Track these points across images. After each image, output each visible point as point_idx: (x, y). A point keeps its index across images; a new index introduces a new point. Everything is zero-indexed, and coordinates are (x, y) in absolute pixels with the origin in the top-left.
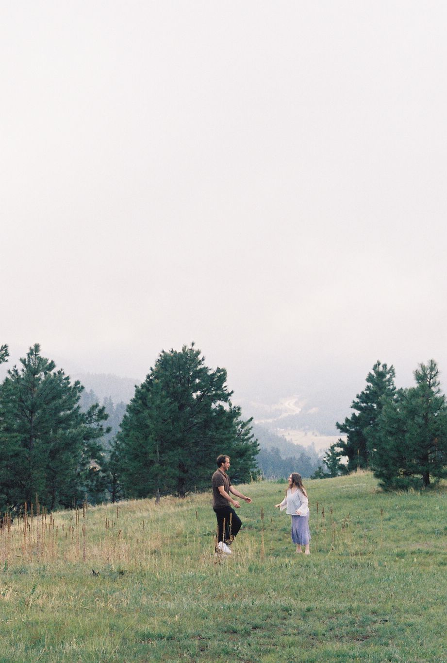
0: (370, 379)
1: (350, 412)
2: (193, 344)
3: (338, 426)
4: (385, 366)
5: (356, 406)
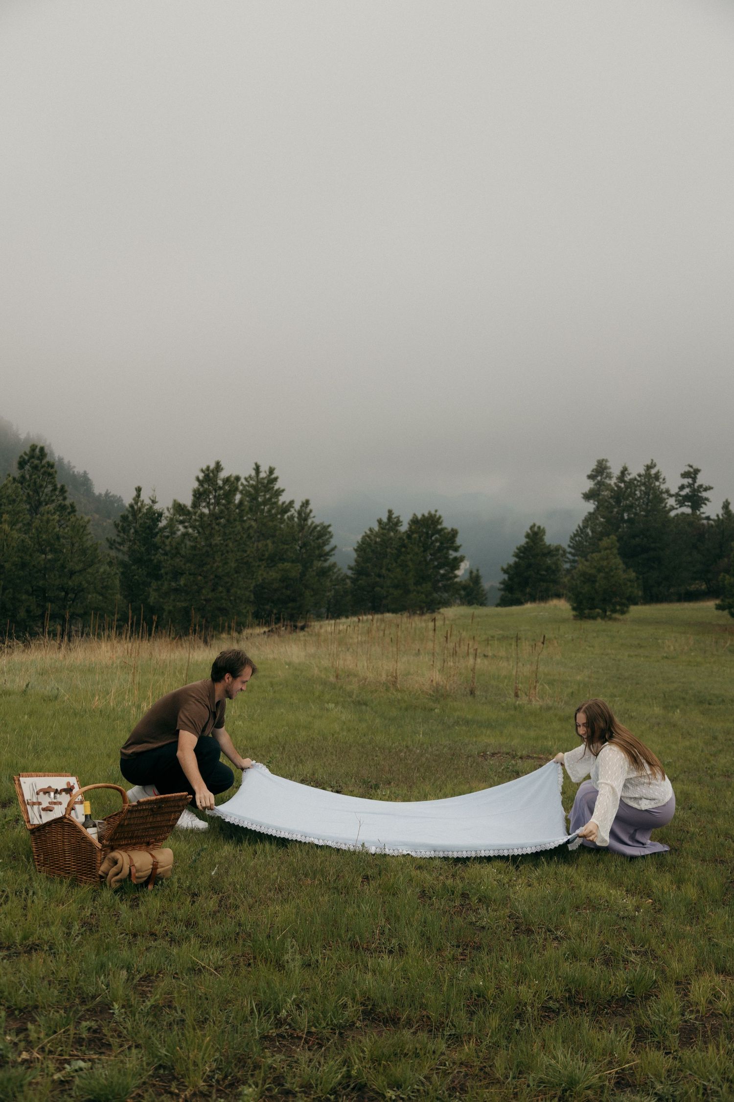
0: (528, 536)
1: (512, 560)
2: (436, 511)
3: (503, 569)
4: (539, 527)
5: (517, 555)
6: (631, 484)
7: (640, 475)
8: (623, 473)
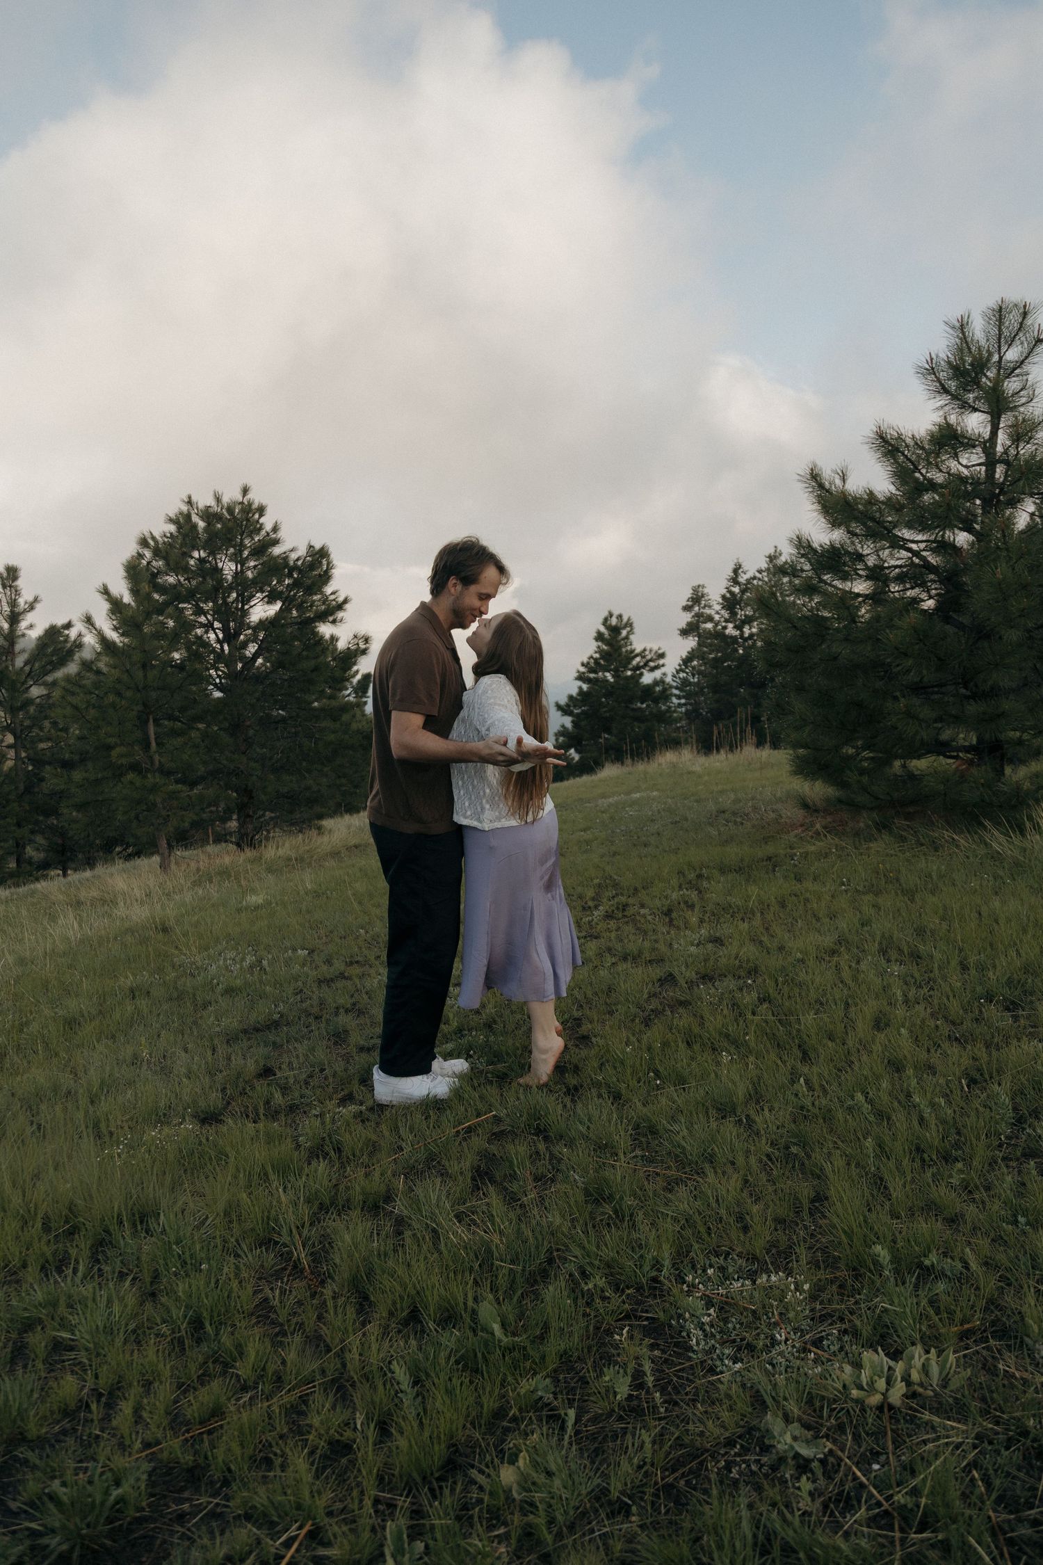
2: (246, 491)
6: (748, 587)
7: (760, 571)
8: (736, 571)
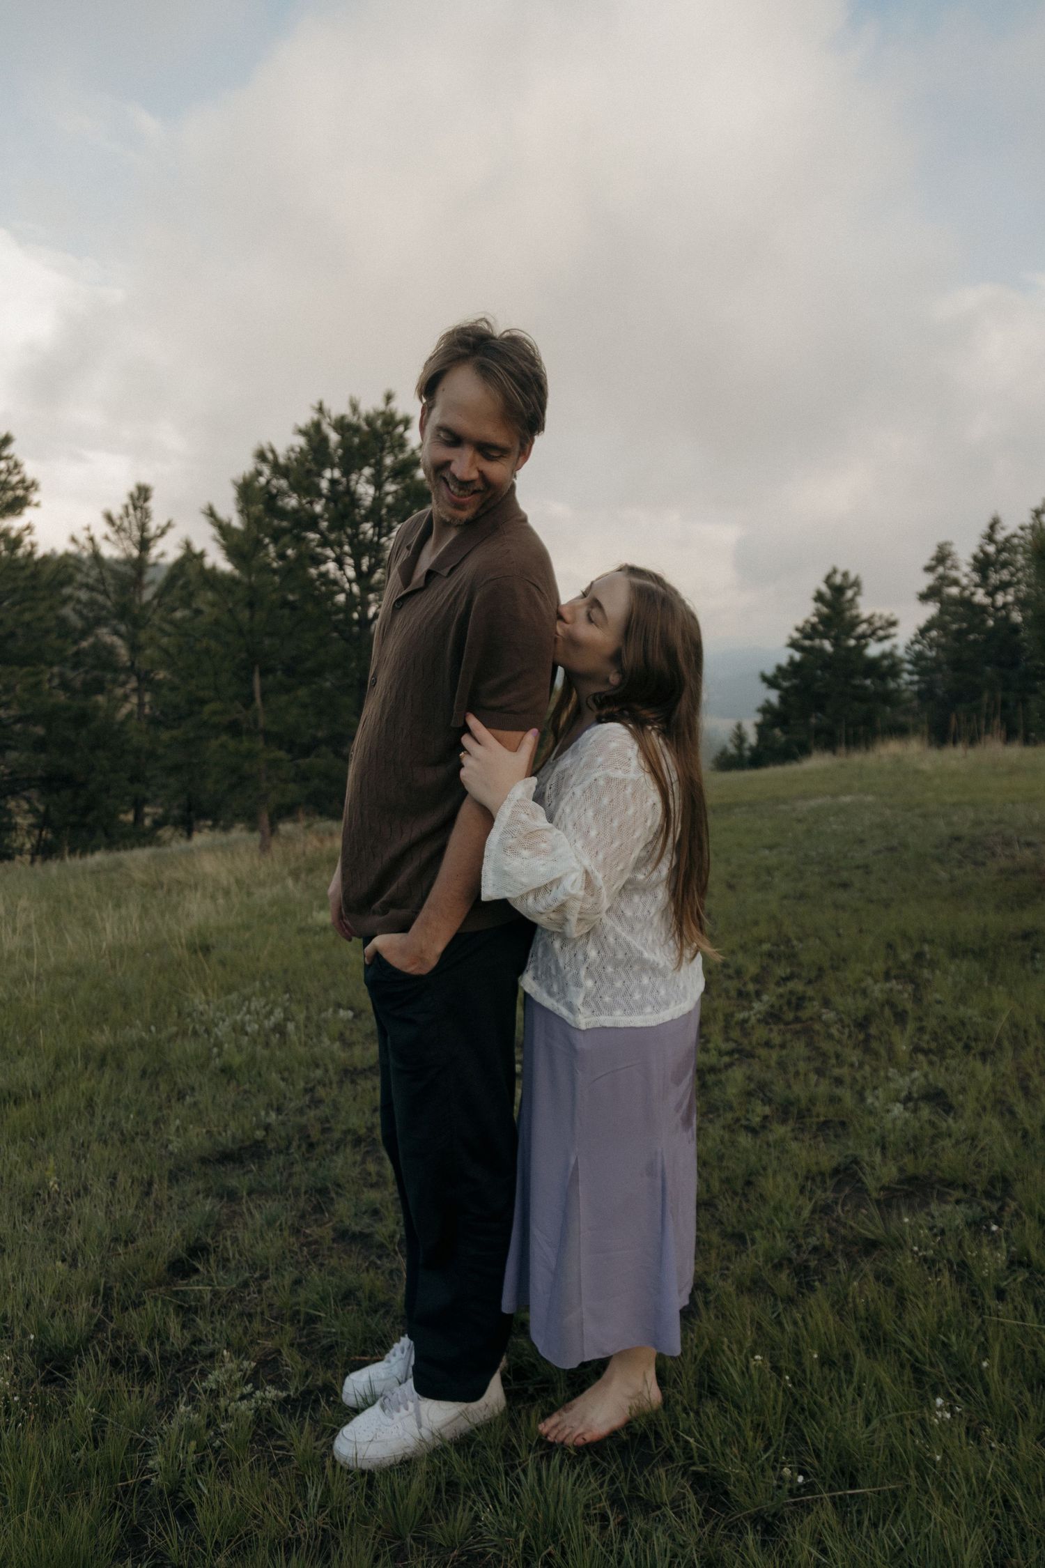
0: (819, 598)
3: (764, 678)
4: (845, 575)
5: (794, 645)
6: (1006, 546)
7: (1022, 528)
8: (992, 527)
